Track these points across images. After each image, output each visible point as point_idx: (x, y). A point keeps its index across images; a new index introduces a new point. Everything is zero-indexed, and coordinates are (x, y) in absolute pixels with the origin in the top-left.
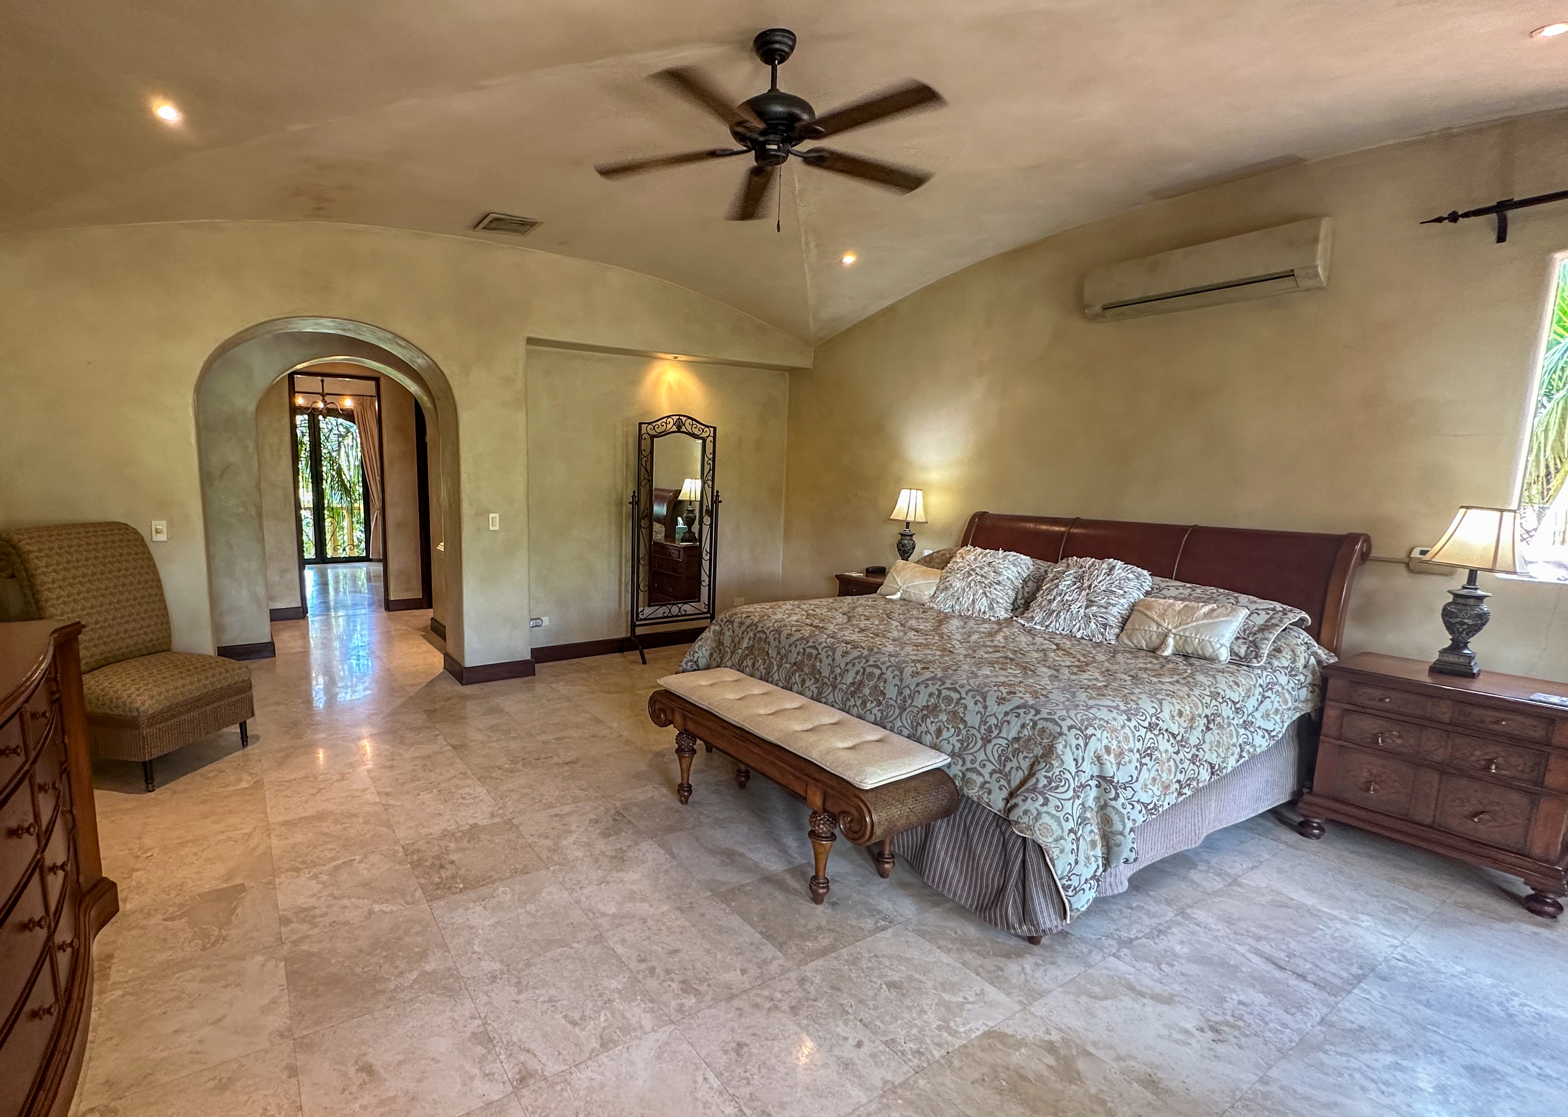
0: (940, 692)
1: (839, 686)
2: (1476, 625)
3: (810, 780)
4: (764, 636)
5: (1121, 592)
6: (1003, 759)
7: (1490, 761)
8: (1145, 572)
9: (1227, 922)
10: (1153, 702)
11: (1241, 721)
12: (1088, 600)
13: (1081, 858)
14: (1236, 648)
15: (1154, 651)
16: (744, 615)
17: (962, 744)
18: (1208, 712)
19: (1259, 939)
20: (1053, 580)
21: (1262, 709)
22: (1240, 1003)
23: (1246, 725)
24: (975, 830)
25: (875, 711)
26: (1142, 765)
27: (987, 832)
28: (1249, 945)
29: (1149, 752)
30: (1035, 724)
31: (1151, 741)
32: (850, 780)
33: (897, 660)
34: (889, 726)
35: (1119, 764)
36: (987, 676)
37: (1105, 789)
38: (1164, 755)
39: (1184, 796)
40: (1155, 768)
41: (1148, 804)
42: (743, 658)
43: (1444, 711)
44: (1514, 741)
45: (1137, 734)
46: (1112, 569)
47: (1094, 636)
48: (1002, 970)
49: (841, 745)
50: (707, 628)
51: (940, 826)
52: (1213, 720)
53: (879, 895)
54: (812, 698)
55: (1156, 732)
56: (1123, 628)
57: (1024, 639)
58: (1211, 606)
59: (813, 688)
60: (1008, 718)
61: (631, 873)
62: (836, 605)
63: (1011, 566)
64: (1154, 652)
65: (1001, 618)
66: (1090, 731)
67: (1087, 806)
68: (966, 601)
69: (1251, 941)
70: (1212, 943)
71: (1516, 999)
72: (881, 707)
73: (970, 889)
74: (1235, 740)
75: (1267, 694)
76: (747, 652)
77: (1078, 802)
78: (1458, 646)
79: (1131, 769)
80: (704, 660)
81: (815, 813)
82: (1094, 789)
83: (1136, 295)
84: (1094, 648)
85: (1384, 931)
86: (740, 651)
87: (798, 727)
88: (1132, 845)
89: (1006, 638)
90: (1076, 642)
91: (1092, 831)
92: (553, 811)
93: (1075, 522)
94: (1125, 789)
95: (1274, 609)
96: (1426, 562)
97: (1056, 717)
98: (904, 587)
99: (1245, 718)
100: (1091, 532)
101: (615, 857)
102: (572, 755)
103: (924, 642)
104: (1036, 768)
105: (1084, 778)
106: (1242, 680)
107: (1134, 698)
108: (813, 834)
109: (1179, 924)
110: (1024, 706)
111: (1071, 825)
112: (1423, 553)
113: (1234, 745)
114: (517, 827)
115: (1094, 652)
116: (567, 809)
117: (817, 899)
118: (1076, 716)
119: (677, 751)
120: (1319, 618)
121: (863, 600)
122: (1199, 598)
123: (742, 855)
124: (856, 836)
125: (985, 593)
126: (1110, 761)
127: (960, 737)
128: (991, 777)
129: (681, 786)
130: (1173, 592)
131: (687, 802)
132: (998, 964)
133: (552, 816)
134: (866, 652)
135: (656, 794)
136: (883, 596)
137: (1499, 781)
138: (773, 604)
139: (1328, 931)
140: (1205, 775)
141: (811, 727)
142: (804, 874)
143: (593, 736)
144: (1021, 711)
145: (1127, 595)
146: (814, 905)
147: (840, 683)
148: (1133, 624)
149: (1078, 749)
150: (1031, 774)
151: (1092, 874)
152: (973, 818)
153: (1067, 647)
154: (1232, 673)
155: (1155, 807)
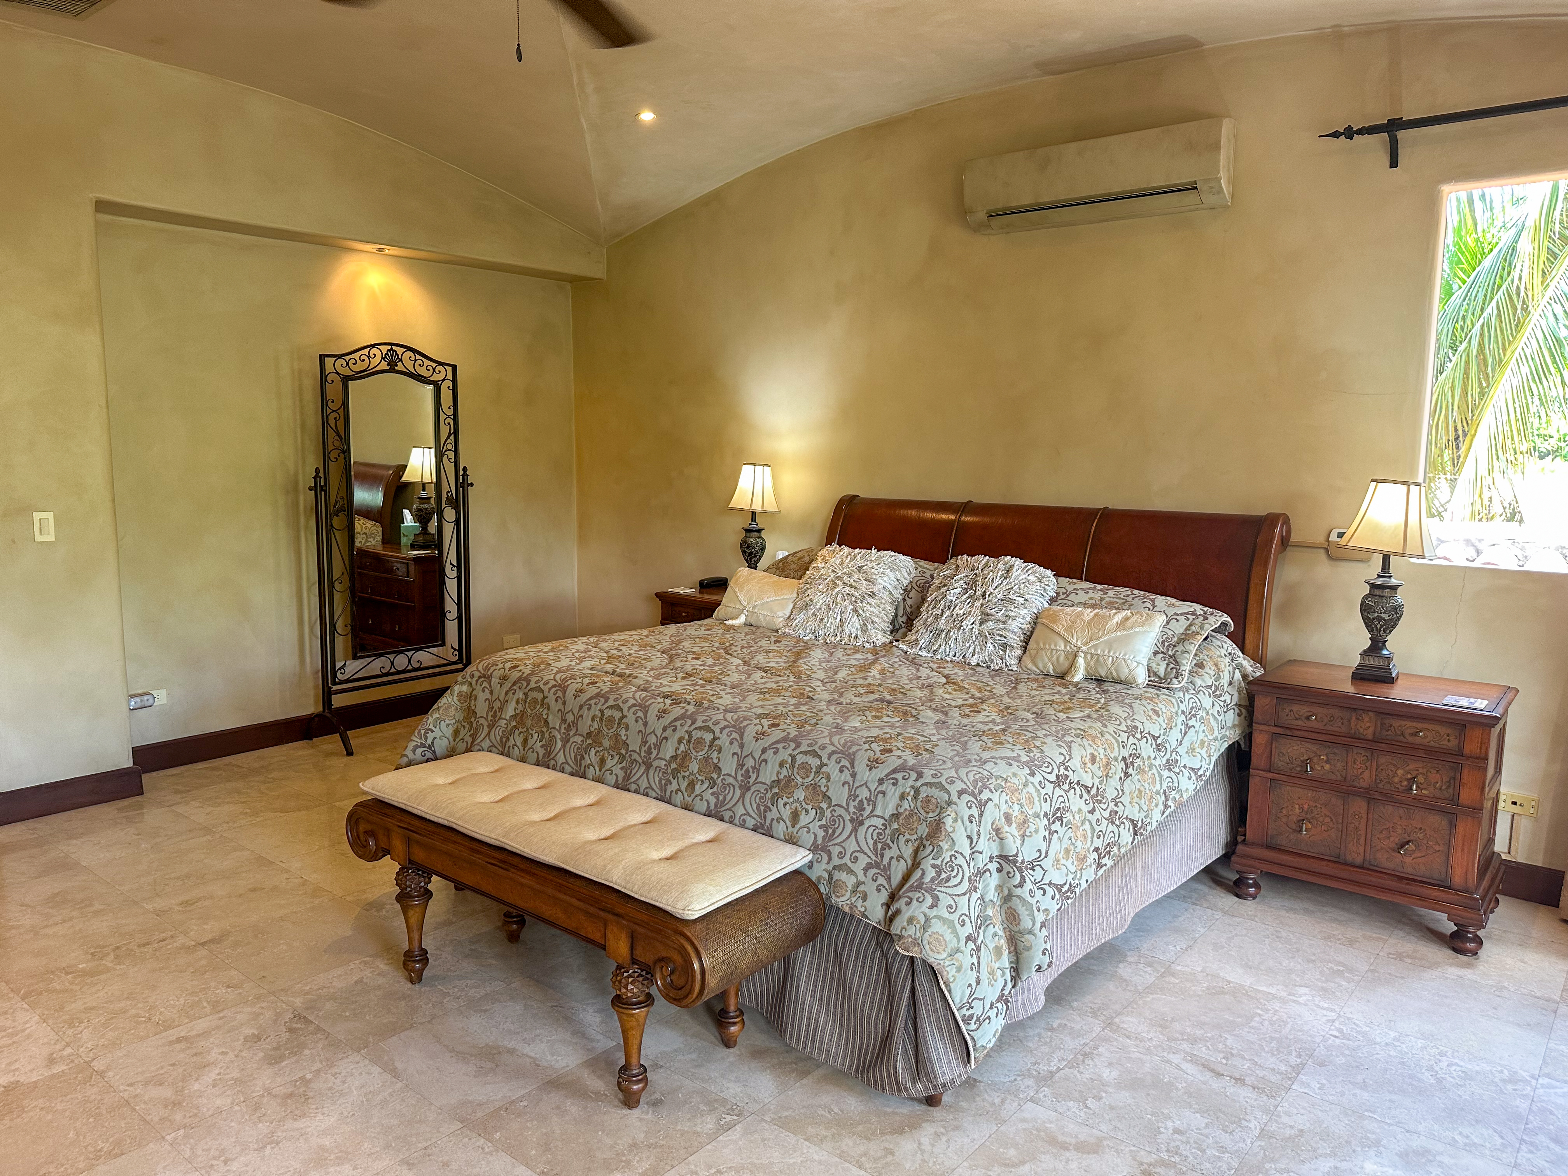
0: (794, 758)
1: (655, 764)
2: (1392, 620)
3: (610, 916)
4: (540, 696)
5: (1021, 600)
6: (880, 848)
7: (1412, 781)
8: (1049, 573)
9: (1160, 1026)
10: (1060, 746)
11: (1164, 760)
12: (982, 613)
13: (984, 976)
14: (1154, 666)
15: (1062, 676)
16: (508, 665)
17: (826, 831)
18: (1125, 753)
19: (1194, 1041)
20: (939, 588)
21: (1186, 742)
22: (1177, 1131)
23: (1170, 765)
24: (849, 956)
25: (707, 795)
26: (1051, 833)
27: (865, 956)
28: (1184, 1051)
29: (1059, 814)
30: (917, 792)
31: (1061, 799)
32: (668, 908)
33: (736, 717)
34: (727, 815)
35: (1023, 836)
36: (856, 730)
37: (1009, 873)
38: (1077, 817)
39: (1104, 868)
40: (1067, 837)
41: (1062, 886)
42: (508, 734)
43: (1367, 726)
44: (1433, 754)
45: (1043, 792)
46: (1009, 570)
47: (992, 661)
48: (892, 1154)
49: (656, 855)
50: (446, 689)
51: (804, 957)
52: (1132, 763)
53: (723, 1076)
54: (616, 786)
55: (1066, 787)
56: (1026, 648)
57: (905, 672)
58: (1123, 614)
59: (617, 770)
60: (883, 788)
61: (320, 1117)
62: (652, 640)
63: (887, 571)
64: (1062, 678)
65: (878, 643)
66: (984, 796)
67: (987, 900)
68: (832, 623)
69: (1186, 1046)
70: (1144, 1057)
71: (1444, 1058)
72: (715, 789)
73: (847, 1043)
74: (1158, 786)
75: (1190, 723)
76: (514, 724)
77: (975, 896)
78: (1376, 646)
79: (1037, 841)
80: (445, 742)
81: (619, 967)
82: (995, 874)
83: (1026, 200)
84: (992, 677)
85: (1322, 1004)
86: (503, 723)
87: (591, 835)
88: (1044, 946)
89: (883, 672)
90: (971, 672)
91: (995, 935)
92: (173, 1034)
93: (966, 507)
94: (1033, 869)
95: (1194, 613)
96: (1343, 547)
97: (942, 780)
98: (750, 607)
99: (1168, 756)
100: (987, 520)
101: (291, 1095)
102: (211, 928)
103: (774, 686)
104: (922, 854)
105: (981, 861)
106: (1162, 707)
107: (1038, 744)
108: (618, 1002)
109: (1107, 1040)
110: (902, 768)
111: (968, 929)
112: (1341, 535)
113: (1158, 793)
114: (102, 1074)
115: (993, 682)
116: (201, 1025)
117: (630, 1101)
118: (968, 777)
119: (399, 898)
120: (1241, 619)
121: (693, 628)
122: (1112, 603)
123: (512, 1051)
124: (682, 993)
125: (855, 610)
126: (1011, 832)
127: (823, 822)
128: (865, 874)
129: (408, 954)
130: (1082, 597)
131: (420, 979)
132: (887, 1145)
133: (171, 1043)
134: (691, 709)
135: (368, 973)
136: (722, 621)
137: (1420, 803)
138: (555, 644)
139: (1266, 1016)
140: (1126, 837)
141: (612, 832)
142: (610, 1063)
143: (254, 890)
144: (899, 776)
145: (1028, 604)
146: (625, 1111)
147: (656, 758)
148: (1038, 643)
149: (971, 822)
150: (916, 864)
151: (998, 994)
152: (846, 938)
153: (959, 679)
154: (1151, 699)
155: (1071, 889)
